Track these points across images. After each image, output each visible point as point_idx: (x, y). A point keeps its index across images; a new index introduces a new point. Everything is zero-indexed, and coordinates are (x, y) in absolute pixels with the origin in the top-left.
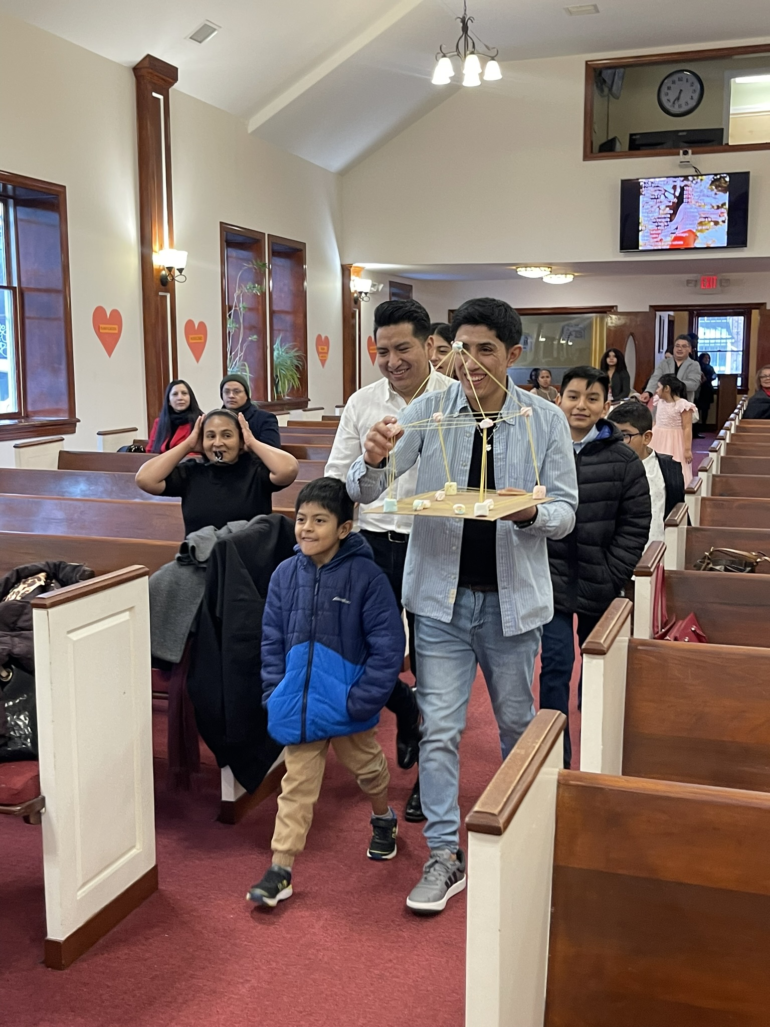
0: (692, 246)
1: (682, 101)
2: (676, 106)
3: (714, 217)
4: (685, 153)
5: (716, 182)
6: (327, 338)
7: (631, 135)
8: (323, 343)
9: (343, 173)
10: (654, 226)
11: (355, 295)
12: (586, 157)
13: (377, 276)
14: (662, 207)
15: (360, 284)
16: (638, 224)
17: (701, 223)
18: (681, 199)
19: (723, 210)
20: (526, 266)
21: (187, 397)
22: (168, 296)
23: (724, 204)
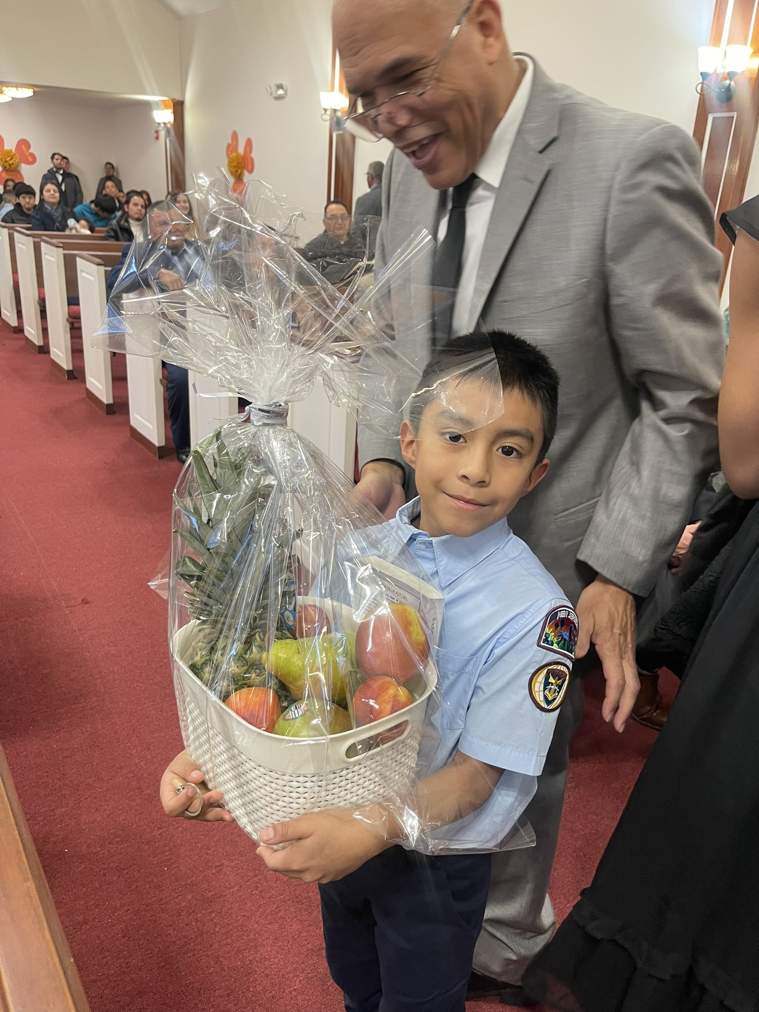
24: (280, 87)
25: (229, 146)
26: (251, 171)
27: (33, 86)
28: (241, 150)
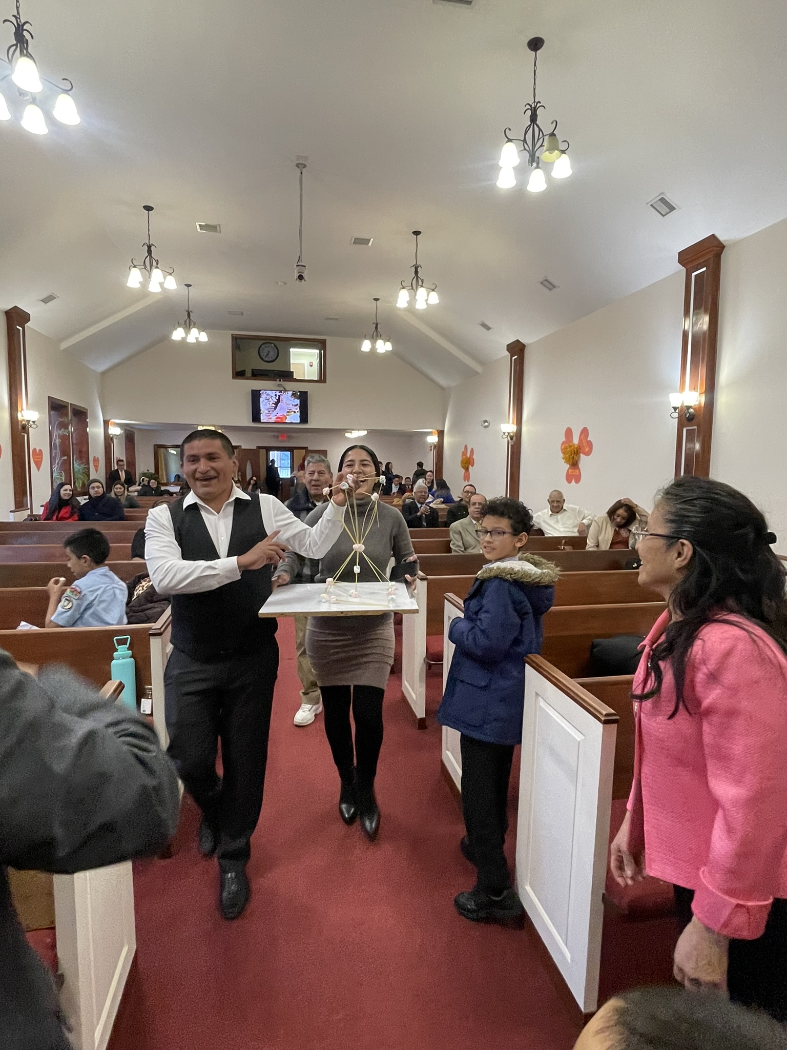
0: (284, 422)
1: (269, 356)
2: (267, 358)
3: (294, 410)
4: (280, 381)
5: (294, 395)
6: (98, 458)
7: (252, 370)
8: (96, 460)
9: (104, 373)
10: (267, 412)
11: (111, 436)
12: (233, 378)
13: (121, 426)
14: (271, 403)
15: (115, 431)
16: (260, 410)
17: (288, 412)
18: (279, 401)
19: (297, 407)
22: (26, 435)
23: (298, 404)
24: (486, 421)
25: (463, 452)
26: (472, 466)
27: (367, 430)
28: (468, 455)
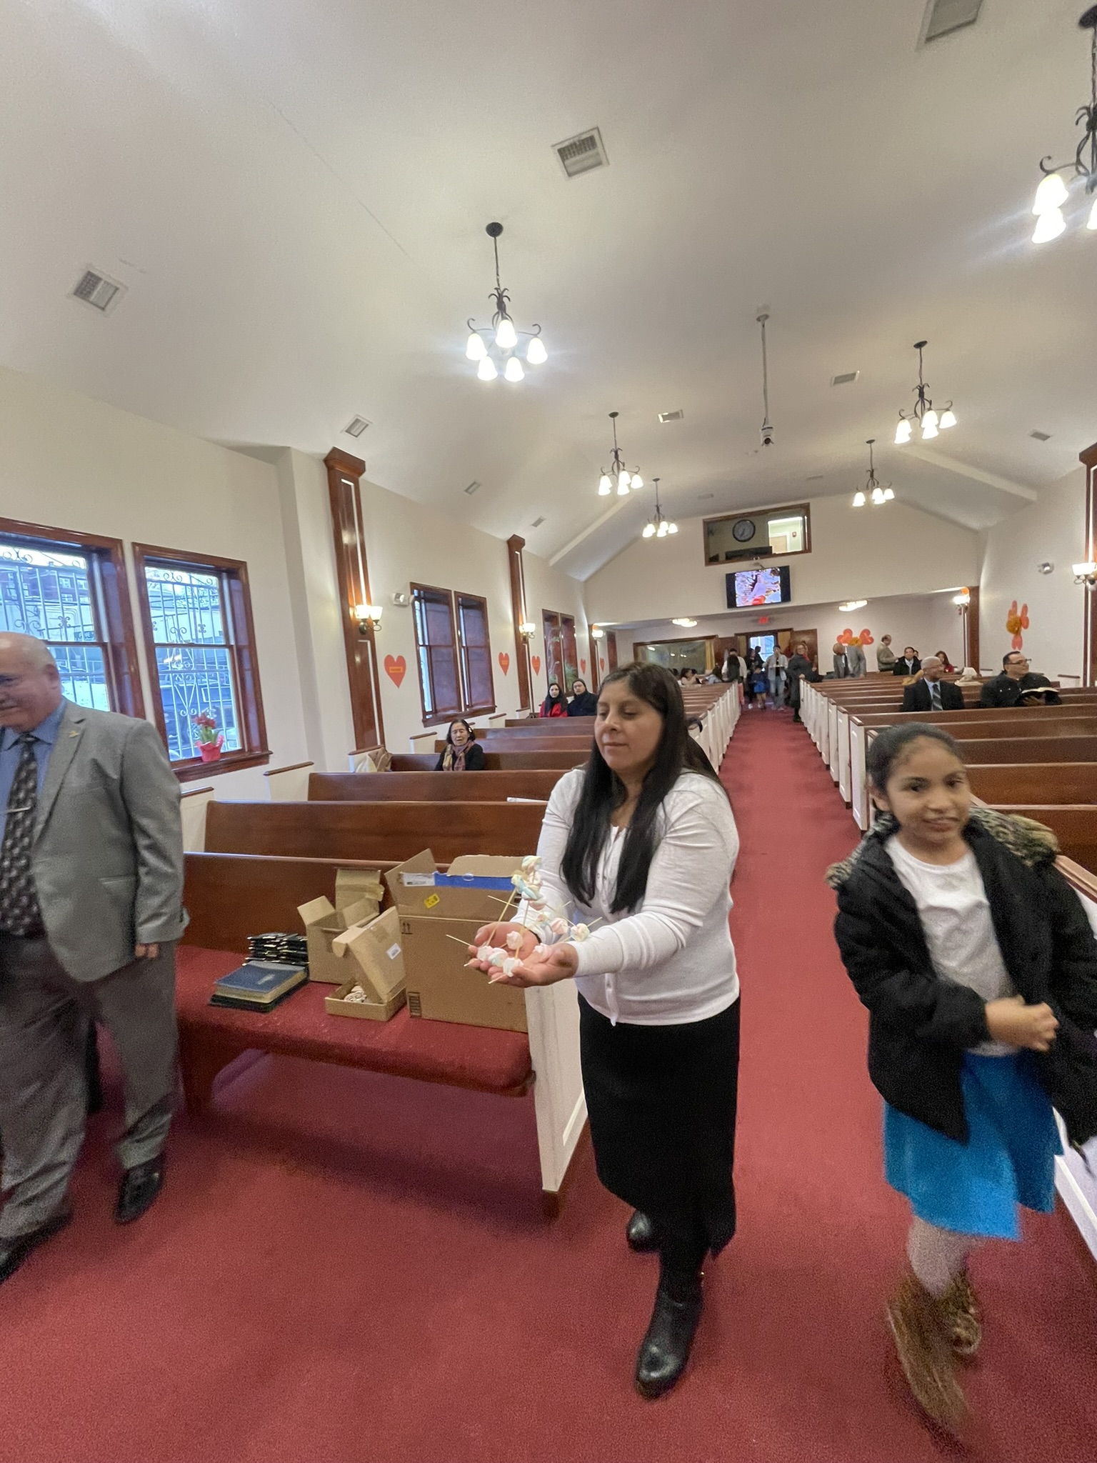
0: (763, 603)
1: (746, 533)
2: (743, 537)
3: (774, 588)
4: (757, 559)
5: (774, 572)
6: (584, 660)
7: (726, 553)
8: (583, 662)
9: (586, 582)
10: (743, 595)
11: (595, 639)
12: (706, 564)
13: (603, 628)
14: (747, 585)
15: (598, 634)
16: (736, 594)
17: (767, 592)
18: (756, 581)
19: (778, 585)
20: (677, 618)
21: (558, 692)
22: (526, 646)
23: (778, 582)
24: (1046, 565)
25: (1010, 611)
26: (1026, 627)
27: (866, 599)
28: (1019, 613)
